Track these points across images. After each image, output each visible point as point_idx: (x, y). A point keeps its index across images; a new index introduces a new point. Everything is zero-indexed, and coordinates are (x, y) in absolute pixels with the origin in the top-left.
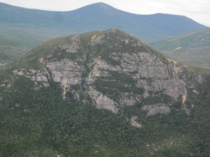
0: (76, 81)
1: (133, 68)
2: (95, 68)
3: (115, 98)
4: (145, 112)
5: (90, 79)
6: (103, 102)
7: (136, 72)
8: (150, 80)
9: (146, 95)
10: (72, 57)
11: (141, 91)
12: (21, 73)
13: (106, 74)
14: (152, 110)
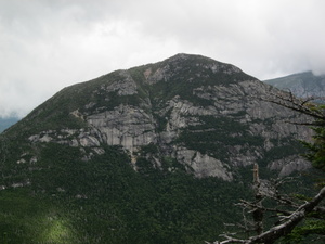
0: (149, 140)
1: (237, 107)
2: (174, 115)
3: (221, 156)
4: (276, 172)
5: (169, 134)
6: (205, 165)
7: (242, 113)
8: (269, 123)
9: (269, 146)
10: (133, 101)
11: (259, 141)
12: (46, 139)
13: (195, 122)
14: (286, 167)
